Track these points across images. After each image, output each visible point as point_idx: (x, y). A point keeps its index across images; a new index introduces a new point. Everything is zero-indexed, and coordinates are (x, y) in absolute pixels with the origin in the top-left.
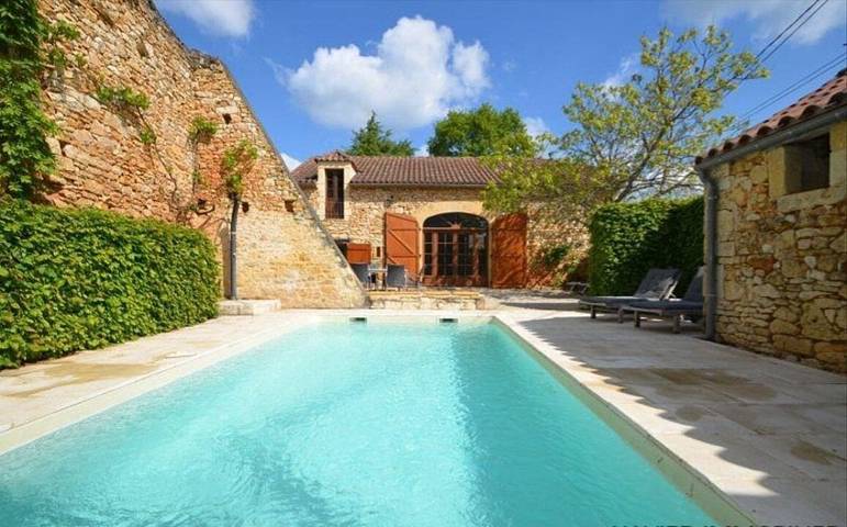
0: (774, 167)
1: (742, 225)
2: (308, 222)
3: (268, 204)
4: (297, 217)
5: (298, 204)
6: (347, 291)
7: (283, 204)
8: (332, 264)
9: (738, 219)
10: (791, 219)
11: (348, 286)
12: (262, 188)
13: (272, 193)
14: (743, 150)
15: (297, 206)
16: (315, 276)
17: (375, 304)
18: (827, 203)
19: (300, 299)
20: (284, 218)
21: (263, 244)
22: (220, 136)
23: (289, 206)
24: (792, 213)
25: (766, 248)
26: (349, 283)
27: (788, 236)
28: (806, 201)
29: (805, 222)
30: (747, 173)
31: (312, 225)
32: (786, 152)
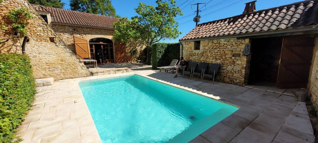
0: (192, 45)
1: (187, 54)
2: (63, 47)
3: (40, 38)
4: (57, 44)
5: (57, 39)
6: (83, 71)
7: (49, 39)
8: (76, 62)
9: (186, 53)
10: (194, 54)
11: (83, 69)
12: (35, 31)
13: (42, 34)
14: (187, 41)
15: (56, 40)
16: (69, 67)
17: (94, 74)
18: (200, 53)
19: (62, 76)
20: (50, 45)
21: (40, 56)
22: (4, 4)
23: (52, 40)
24: (195, 53)
25: (191, 58)
26: (83, 68)
27: (194, 57)
28: (197, 51)
29: (196, 55)
30: (188, 45)
31: (65, 48)
32: (194, 43)
